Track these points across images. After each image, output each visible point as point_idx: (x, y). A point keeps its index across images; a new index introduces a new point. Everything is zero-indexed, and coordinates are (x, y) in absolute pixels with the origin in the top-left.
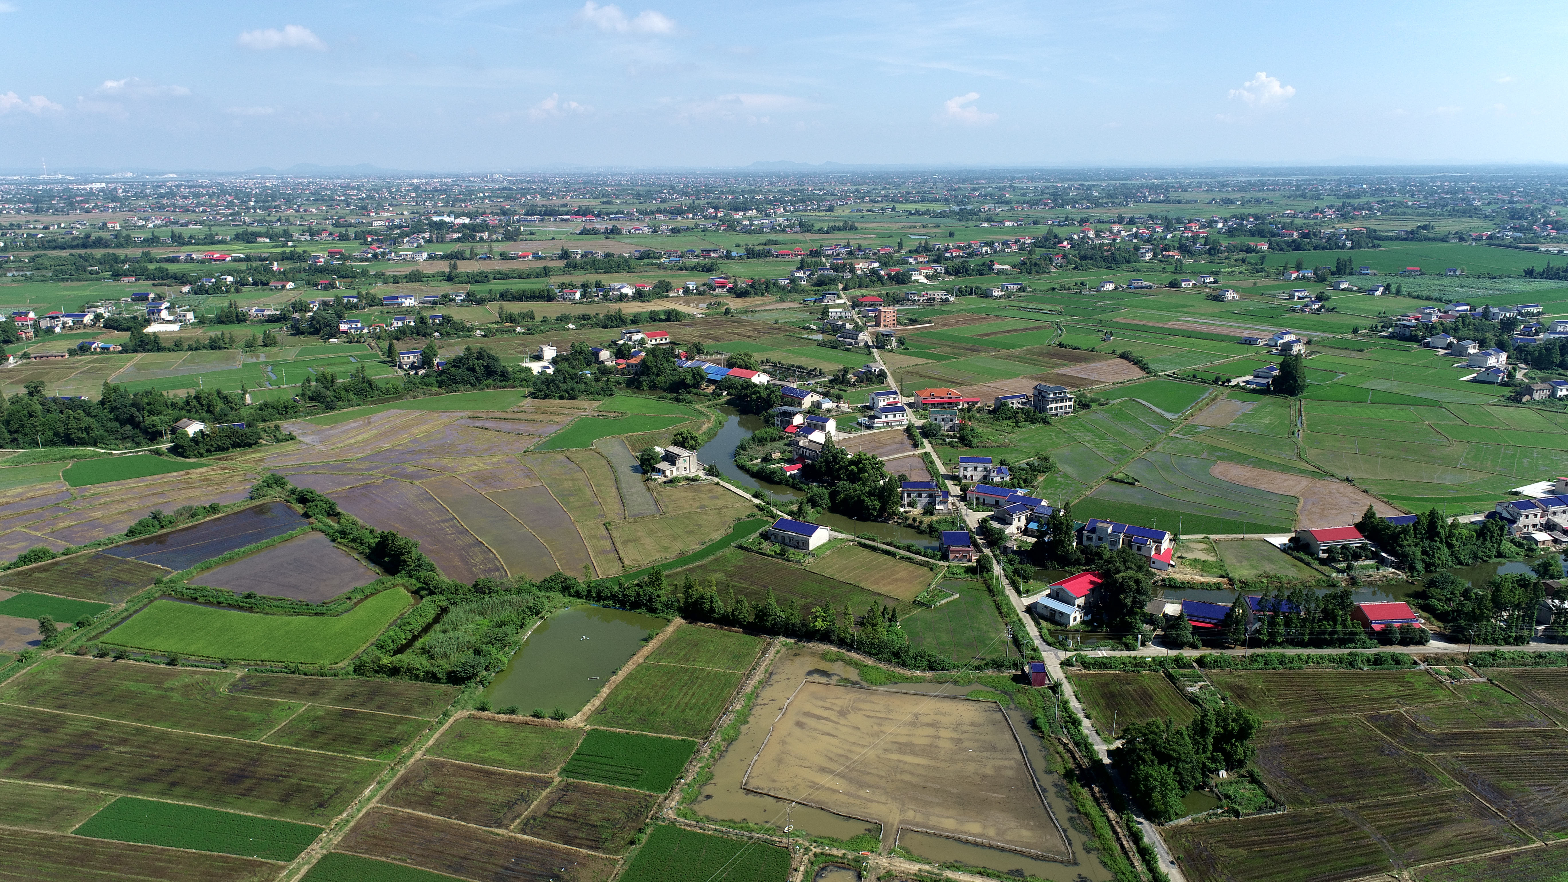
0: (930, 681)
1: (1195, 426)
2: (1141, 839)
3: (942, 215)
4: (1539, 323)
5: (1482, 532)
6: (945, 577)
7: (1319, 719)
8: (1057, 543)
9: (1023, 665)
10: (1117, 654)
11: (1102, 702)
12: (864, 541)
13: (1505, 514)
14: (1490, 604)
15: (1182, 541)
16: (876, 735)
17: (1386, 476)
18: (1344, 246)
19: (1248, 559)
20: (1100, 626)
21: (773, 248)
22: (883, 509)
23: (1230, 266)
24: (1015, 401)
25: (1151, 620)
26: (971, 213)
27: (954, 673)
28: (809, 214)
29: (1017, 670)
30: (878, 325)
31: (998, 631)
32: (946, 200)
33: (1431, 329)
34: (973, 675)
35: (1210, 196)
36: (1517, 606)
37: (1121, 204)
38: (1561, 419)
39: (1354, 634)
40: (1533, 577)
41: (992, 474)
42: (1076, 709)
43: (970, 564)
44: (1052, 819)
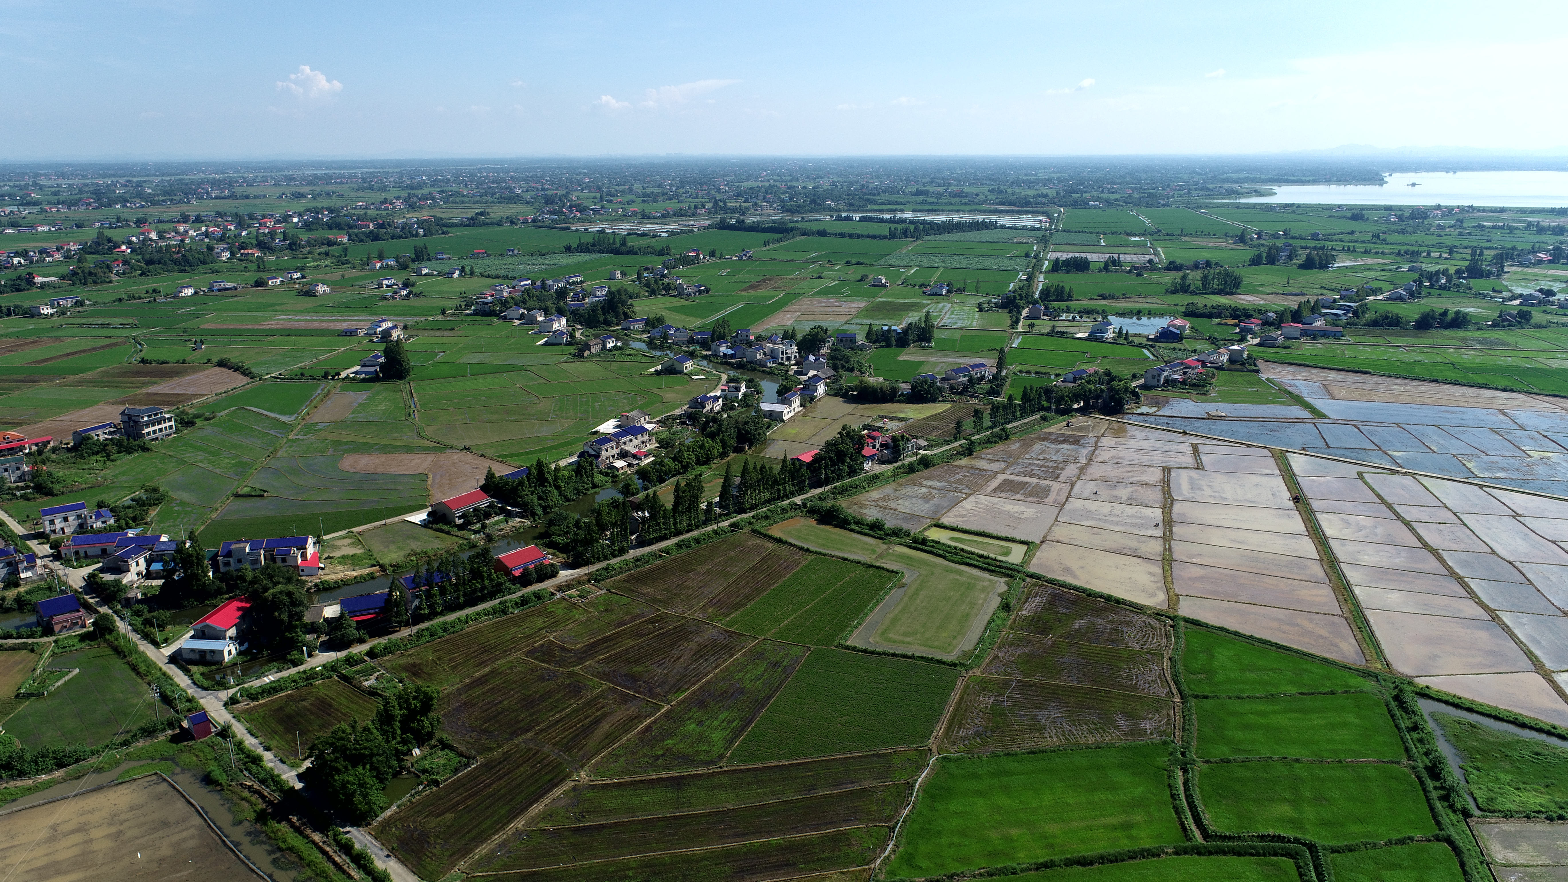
0: (64, 780)
1: (315, 425)
2: (352, 847)
4: (583, 290)
5: (578, 469)
6: (53, 654)
7: (487, 669)
8: (190, 578)
9: (179, 721)
10: (285, 674)
11: (280, 728)
13: (592, 452)
14: (595, 528)
15: (327, 541)
17: (497, 439)
18: (417, 235)
19: (393, 543)
20: (260, 651)
23: (314, 260)
24: (100, 432)
25: (313, 628)
27: (94, 761)
29: (173, 729)
31: (139, 694)
33: (505, 304)
34: (117, 754)
35: (279, 190)
36: (615, 525)
37: (181, 201)
38: (614, 366)
39: (500, 584)
40: (621, 498)
41: (89, 521)
42: (253, 745)
43: (85, 630)
44: (253, 870)
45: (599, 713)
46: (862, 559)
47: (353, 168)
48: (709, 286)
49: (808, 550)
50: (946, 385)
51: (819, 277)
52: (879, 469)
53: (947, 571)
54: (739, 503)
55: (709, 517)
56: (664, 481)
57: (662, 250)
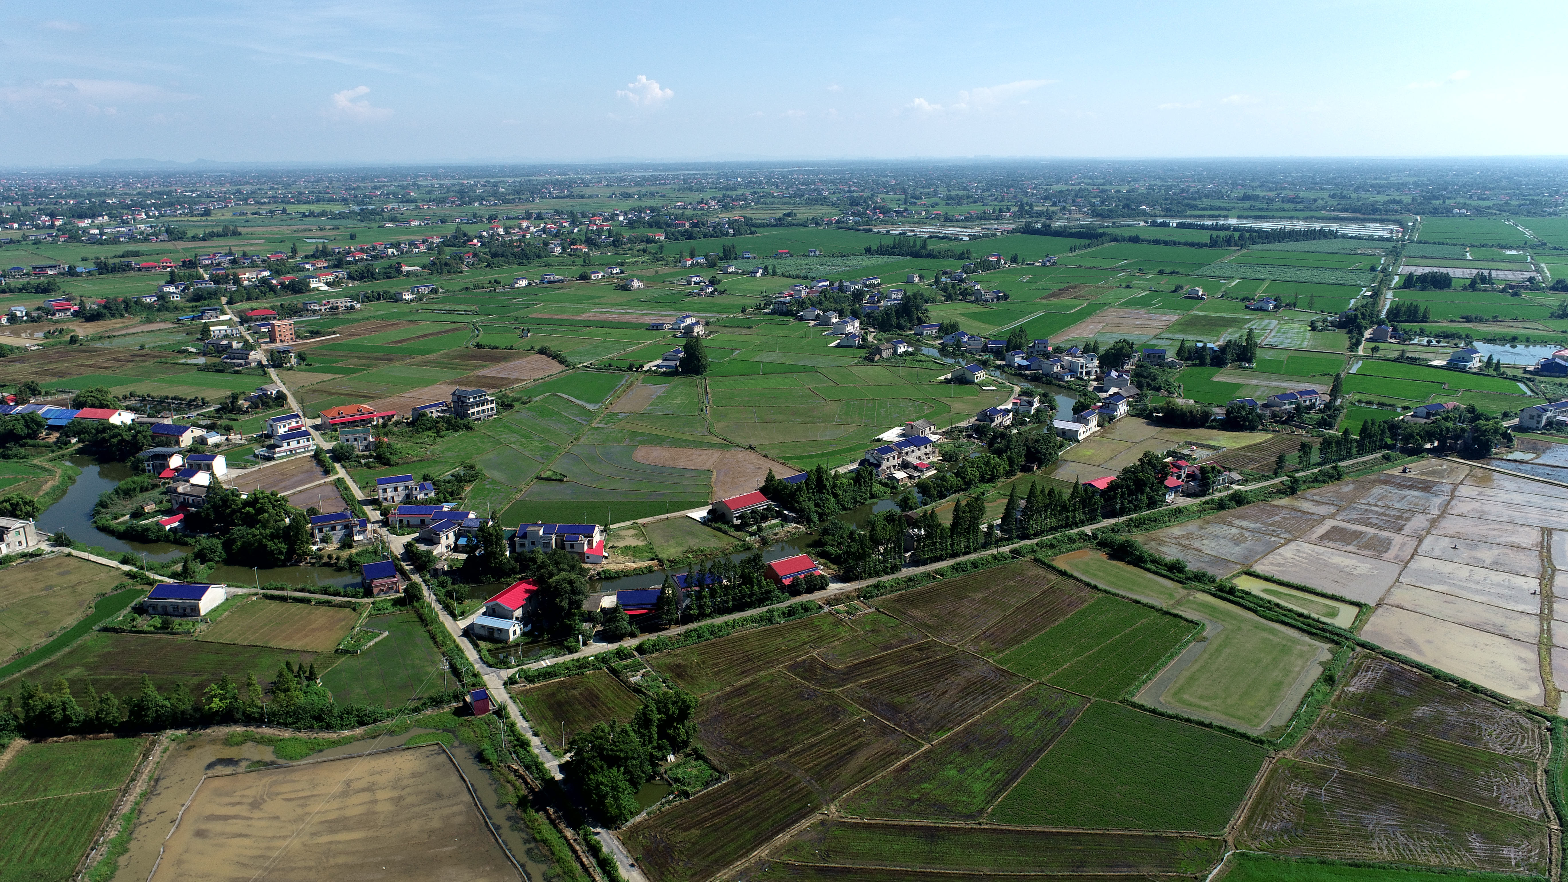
0: (362, 738)
1: (616, 414)
2: (600, 850)
3: (341, 216)
4: (879, 292)
5: (858, 478)
6: (370, 615)
7: (749, 680)
8: (490, 555)
9: (464, 695)
10: (560, 660)
11: (550, 714)
12: (270, 592)
13: (872, 460)
14: (868, 543)
15: (614, 530)
16: (300, 819)
17: (781, 440)
18: (727, 234)
19: (673, 537)
20: (541, 635)
21: (133, 261)
22: (291, 551)
23: (633, 256)
24: (433, 410)
25: (589, 617)
26: (373, 212)
27: (388, 723)
28: (179, 218)
29: (458, 702)
30: (273, 340)
31: (434, 663)
32: (345, 201)
33: (802, 304)
34: (408, 719)
35: (609, 191)
36: (889, 540)
37: (527, 200)
38: (903, 372)
39: (769, 592)
40: (898, 511)
41: (414, 492)
42: (524, 729)
43: (398, 595)
44: (508, 857)
45: (856, 742)
46: (1157, 604)
47: (677, 170)
48: (1008, 293)
49: (1095, 587)
50: (1267, 413)
51: (1128, 287)
52: (1183, 502)
53: (1257, 628)
54: (1023, 528)
55: (989, 540)
56: (945, 497)
57: (963, 253)
